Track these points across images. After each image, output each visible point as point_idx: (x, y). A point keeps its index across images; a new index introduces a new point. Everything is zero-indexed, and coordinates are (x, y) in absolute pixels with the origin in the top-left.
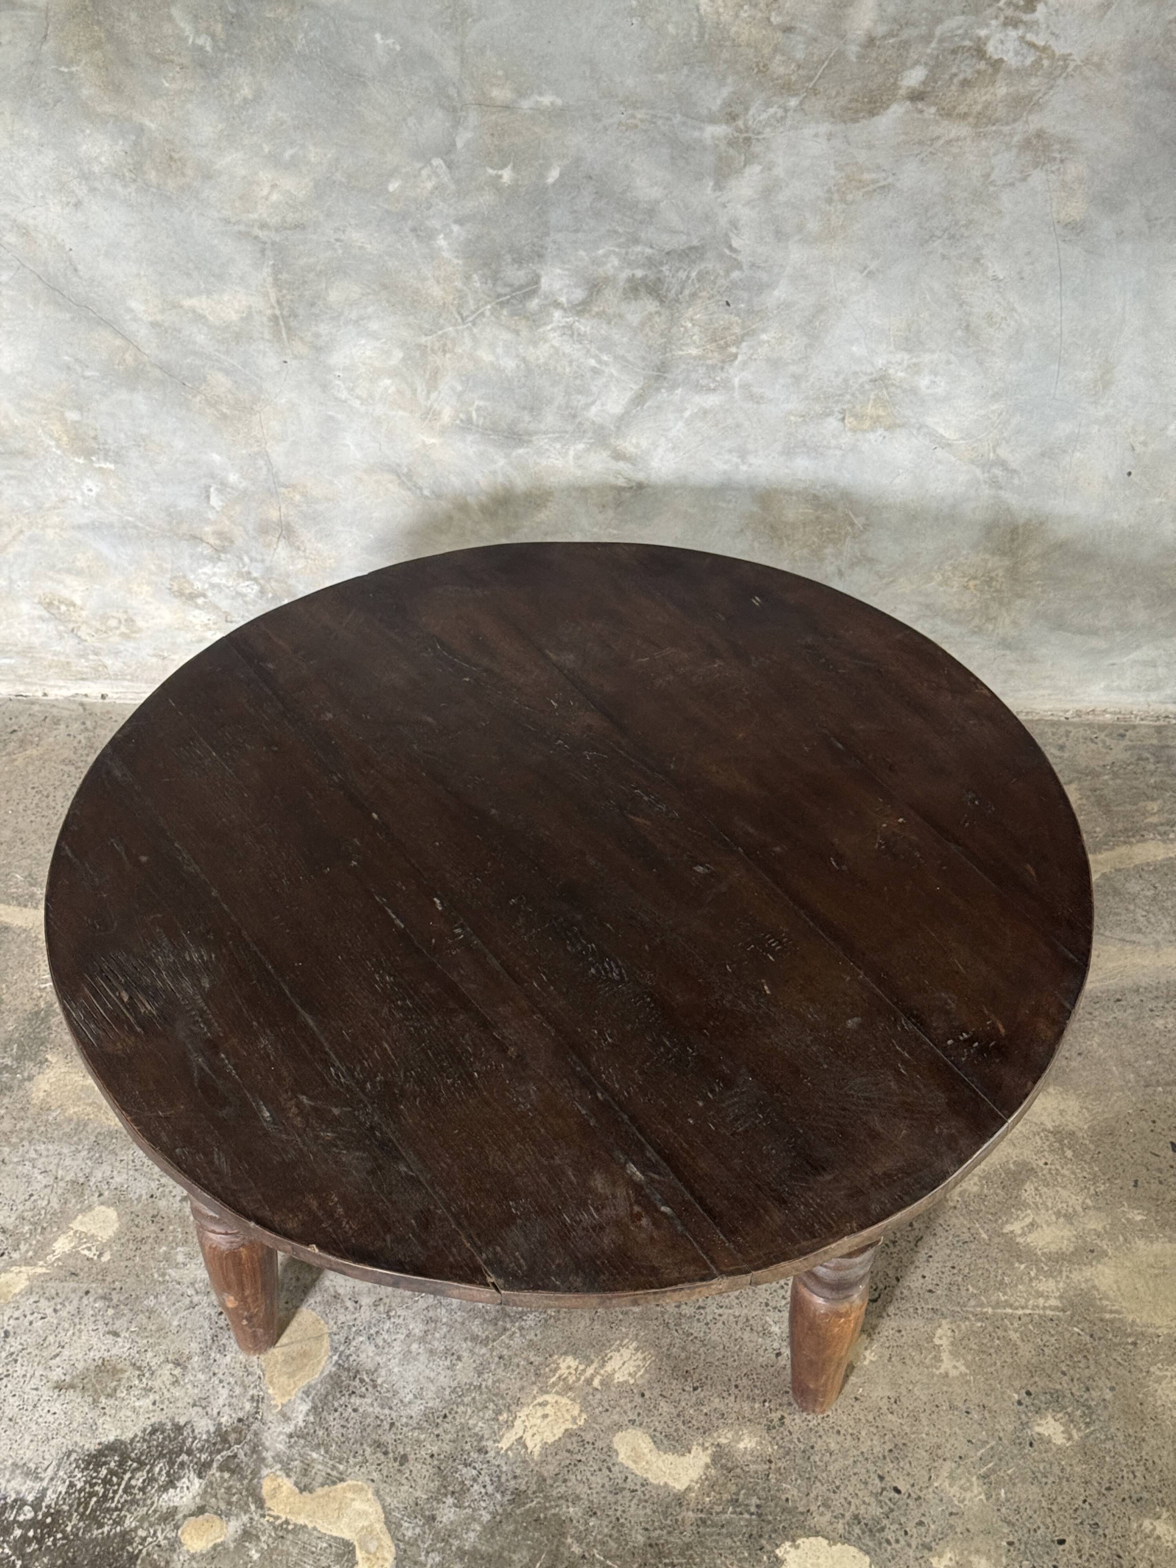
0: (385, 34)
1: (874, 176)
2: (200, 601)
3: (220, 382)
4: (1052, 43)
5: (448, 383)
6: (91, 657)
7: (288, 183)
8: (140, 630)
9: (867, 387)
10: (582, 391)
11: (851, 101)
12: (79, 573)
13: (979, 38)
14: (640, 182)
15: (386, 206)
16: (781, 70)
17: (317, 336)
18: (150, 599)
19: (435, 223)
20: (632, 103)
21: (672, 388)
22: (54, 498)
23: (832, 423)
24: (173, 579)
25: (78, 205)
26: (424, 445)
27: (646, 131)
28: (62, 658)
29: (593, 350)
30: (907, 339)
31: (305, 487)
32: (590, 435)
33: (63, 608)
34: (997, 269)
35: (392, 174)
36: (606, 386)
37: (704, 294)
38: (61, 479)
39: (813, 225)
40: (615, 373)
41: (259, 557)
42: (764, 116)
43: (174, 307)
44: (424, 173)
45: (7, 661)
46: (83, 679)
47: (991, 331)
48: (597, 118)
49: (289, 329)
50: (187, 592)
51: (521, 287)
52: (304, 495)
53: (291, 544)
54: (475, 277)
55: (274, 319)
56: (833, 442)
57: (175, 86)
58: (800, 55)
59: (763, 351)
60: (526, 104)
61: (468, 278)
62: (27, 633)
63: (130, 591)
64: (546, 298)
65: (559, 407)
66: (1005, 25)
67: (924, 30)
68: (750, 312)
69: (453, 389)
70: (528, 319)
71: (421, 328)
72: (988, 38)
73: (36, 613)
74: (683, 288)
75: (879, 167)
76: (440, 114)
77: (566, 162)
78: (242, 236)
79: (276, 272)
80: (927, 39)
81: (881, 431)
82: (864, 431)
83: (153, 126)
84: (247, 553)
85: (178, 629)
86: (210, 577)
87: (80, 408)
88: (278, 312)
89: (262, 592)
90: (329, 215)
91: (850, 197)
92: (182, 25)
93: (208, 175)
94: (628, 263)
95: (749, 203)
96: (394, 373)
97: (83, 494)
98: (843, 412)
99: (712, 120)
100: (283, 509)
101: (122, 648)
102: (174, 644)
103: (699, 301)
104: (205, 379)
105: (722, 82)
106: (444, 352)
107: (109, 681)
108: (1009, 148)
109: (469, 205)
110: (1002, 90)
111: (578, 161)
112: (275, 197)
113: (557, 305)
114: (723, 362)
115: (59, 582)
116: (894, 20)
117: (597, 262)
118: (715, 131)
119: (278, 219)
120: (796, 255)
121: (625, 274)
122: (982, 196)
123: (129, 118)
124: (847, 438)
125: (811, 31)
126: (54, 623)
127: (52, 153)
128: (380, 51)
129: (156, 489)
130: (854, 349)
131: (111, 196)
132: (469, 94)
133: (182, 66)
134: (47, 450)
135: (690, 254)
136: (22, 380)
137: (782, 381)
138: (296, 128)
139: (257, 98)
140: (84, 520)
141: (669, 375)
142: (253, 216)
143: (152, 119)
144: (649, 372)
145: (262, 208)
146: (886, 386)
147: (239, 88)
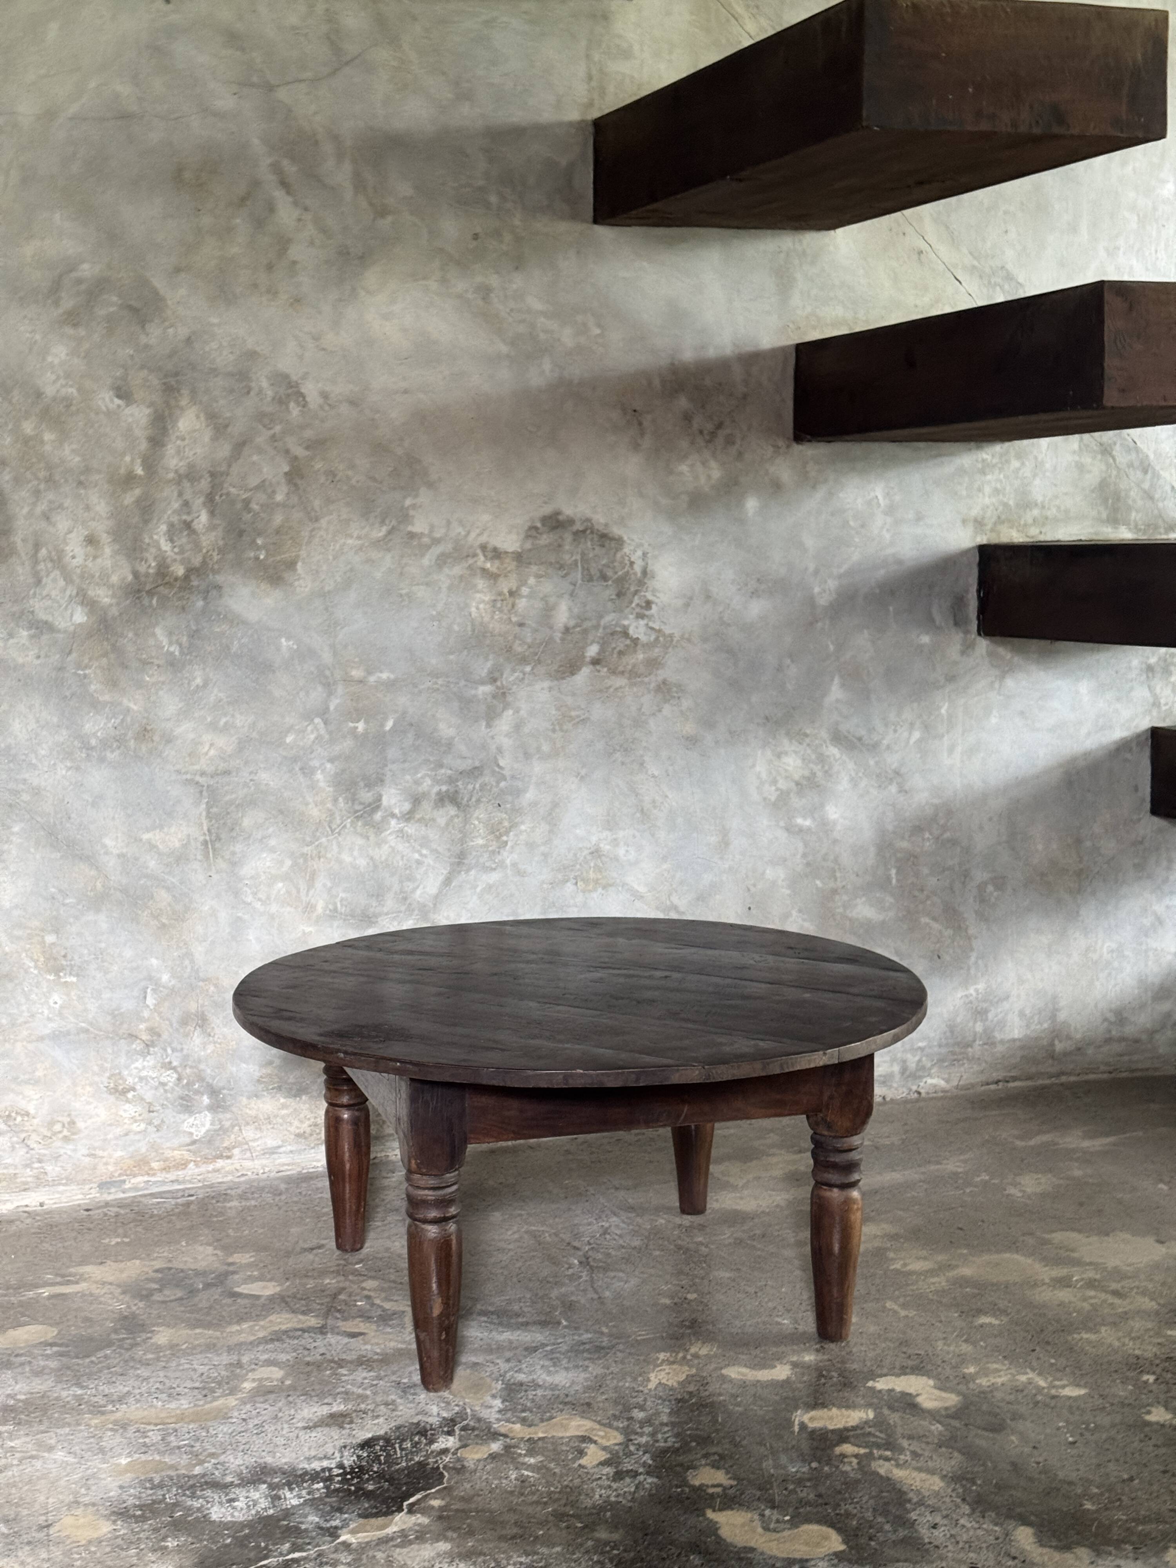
0: (288, 639)
1: (577, 713)
2: (130, 1095)
3: (163, 897)
4: (663, 627)
5: (322, 881)
6: (36, 1165)
7: (222, 741)
8: (80, 1131)
9: (589, 857)
10: (410, 878)
11: (561, 666)
12: (37, 1082)
13: (624, 626)
14: (442, 726)
15: (284, 754)
16: (519, 649)
17: (234, 853)
18: (91, 1100)
19: (315, 763)
20: (435, 675)
21: (468, 871)
22: (26, 1014)
23: (570, 887)
24: (111, 1077)
25: (78, 769)
26: (304, 933)
27: (443, 692)
28: (11, 1171)
29: (417, 847)
30: (608, 821)
31: (218, 979)
32: (416, 912)
33: (19, 1119)
34: (654, 769)
35: (289, 730)
36: (426, 873)
37: (484, 799)
38: (33, 996)
39: (546, 748)
40: (432, 863)
41: (179, 1047)
42: (512, 678)
43: (136, 841)
44: (309, 728)
46: (25, 1190)
47: (655, 811)
48: (415, 686)
49: (214, 850)
50: (121, 1088)
51: (370, 805)
52: (216, 986)
53: (204, 1032)
54: (341, 799)
55: (205, 843)
57: (154, 680)
58: (529, 640)
59: (523, 837)
60: (372, 679)
61: (335, 800)
63: (75, 1094)
64: (386, 811)
65: (396, 893)
66: (637, 617)
67: (594, 622)
68: (513, 810)
69: (324, 885)
70: (374, 827)
71: (304, 840)
72: (629, 626)
74: (471, 796)
75: (579, 708)
76: (320, 688)
77: (397, 715)
78: (188, 782)
79: (209, 807)
80: (596, 627)
81: (600, 890)
82: (590, 891)
83: (135, 708)
84: (170, 1044)
85: (110, 1125)
86: (140, 1071)
87: (57, 931)
88: (208, 838)
89: (179, 1079)
91: (565, 727)
92: (161, 638)
93: (169, 740)
94: (437, 781)
96: (285, 878)
97: (49, 1007)
98: (575, 878)
99: (482, 683)
100: (200, 1002)
101: (62, 1151)
102: (105, 1140)
103: (482, 805)
104: (152, 897)
105: (486, 659)
106: (319, 858)
107: (47, 1188)
108: (649, 692)
109: (337, 749)
110: (641, 656)
111: (404, 713)
112: (212, 752)
113: (393, 815)
114: (499, 848)
115: (20, 1093)
116: (579, 617)
117: (417, 783)
118: (484, 690)
119: (213, 768)
120: (538, 768)
121: (436, 789)
122: (638, 723)
123: (120, 704)
124: (580, 898)
125: (534, 625)
126: (9, 1135)
127: (64, 732)
128: (284, 650)
129: (107, 995)
130: (578, 831)
131: (102, 760)
132: (338, 674)
133: (159, 666)
134: (26, 972)
135: (474, 772)
136: (16, 913)
137: (536, 859)
138: (229, 703)
139: (205, 685)
140: (47, 1031)
141: (465, 861)
142: (197, 767)
143: (134, 704)
144: (453, 860)
145: (203, 761)
146: (600, 857)
147: (195, 678)
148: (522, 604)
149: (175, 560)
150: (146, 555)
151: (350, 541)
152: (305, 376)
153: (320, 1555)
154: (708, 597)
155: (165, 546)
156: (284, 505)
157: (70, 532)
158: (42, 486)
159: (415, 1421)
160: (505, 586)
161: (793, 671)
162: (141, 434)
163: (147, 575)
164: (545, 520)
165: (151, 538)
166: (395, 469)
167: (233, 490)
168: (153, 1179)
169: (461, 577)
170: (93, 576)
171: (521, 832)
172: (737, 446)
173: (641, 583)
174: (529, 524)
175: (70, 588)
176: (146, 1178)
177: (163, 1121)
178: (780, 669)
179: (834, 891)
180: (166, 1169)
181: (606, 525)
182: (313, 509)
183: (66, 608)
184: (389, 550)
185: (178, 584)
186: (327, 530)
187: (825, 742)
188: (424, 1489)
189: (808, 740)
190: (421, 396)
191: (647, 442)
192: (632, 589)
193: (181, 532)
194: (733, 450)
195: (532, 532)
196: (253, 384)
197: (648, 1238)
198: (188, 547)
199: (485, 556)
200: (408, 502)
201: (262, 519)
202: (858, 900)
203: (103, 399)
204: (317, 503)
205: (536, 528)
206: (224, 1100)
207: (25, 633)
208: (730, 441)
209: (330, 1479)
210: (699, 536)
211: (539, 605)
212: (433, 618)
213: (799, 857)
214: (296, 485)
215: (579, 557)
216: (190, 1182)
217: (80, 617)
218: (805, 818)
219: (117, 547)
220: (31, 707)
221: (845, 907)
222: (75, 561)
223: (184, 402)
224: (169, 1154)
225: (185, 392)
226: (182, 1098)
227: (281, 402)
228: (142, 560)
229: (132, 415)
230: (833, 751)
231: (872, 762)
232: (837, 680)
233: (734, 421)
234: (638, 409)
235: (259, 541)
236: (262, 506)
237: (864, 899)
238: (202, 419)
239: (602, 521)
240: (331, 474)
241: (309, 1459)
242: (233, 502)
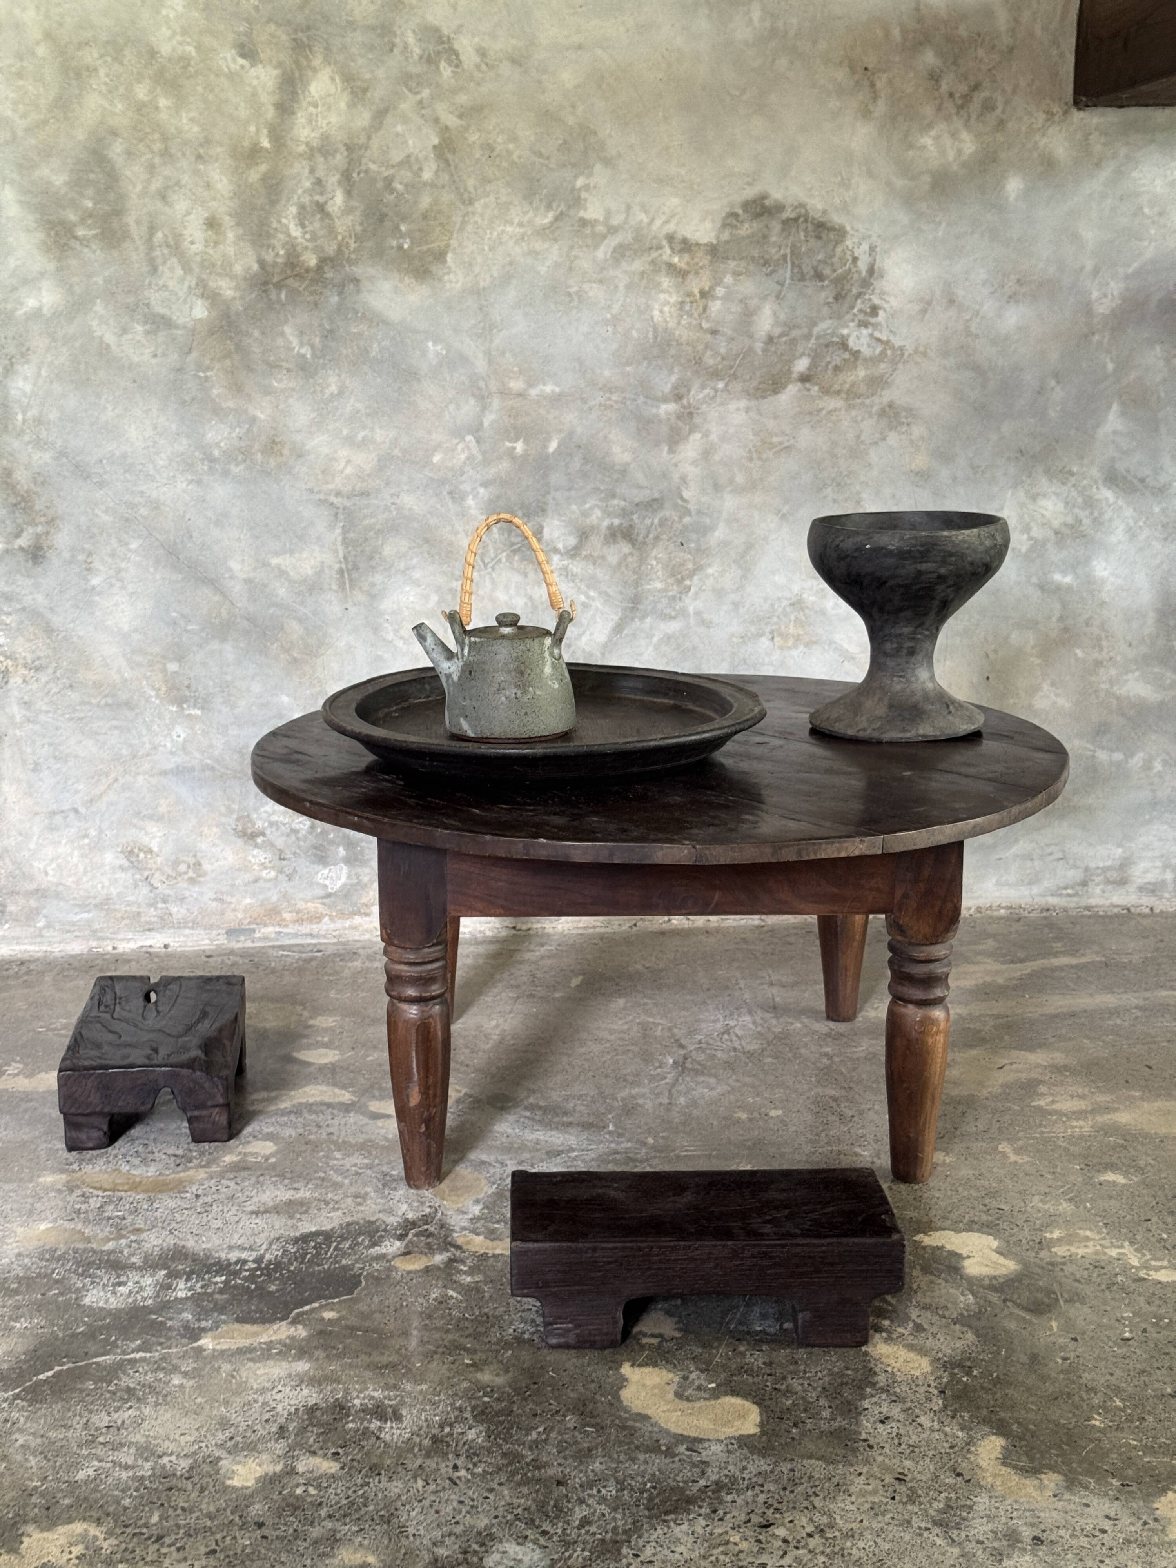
0: (435, 343)
1: (780, 439)
2: (259, 840)
3: (295, 628)
4: (892, 338)
6: (160, 905)
7: (359, 458)
8: (205, 874)
9: (788, 609)
11: (761, 383)
12: (160, 819)
13: (843, 336)
14: (616, 449)
15: (431, 475)
16: (711, 362)
17: (373, 585)
18: (217, 842)
19: (466, 487)
20: (608, 388)
21: (642, 618)
22: (148, 746)
23: (764, 643)
24: (237, 820)
25: (199, 482)
27: (618, 410)
28: (135, 909)
29: (583, 587)
33: (142, 855)
35: (437, 448)
37: (664, 537)
38: (155, 727)
40: (600, 607)
42: (701, 396)
43: (264, 565)
44: (460, 447)
45: (85, 915)
46: (150, 930)
48: (584, 401)
49: (351, 580)
50: (249, 831)
54: (495, 529)
55: (341, 572)
56: (767, 660)
57: (282, 386)
58: (723, 351)
59: (710, 582)
60: (534, 392)
62: (107, 883)
63: (201, 834)
64: (548, 544)
66: (859, 326)
67: (805, 331)
68: (698, 550)
71: (452, 574)
72: (849, 335)
73: (118, 862)
74: (649, 532)
75: (783, 433)
76: (472, 401)
77: (562, 435)
78: (322, 502)
79: (345, 531)
80: (808, 337)
81: (801, 648)
82: (789, 648)
83: (262, 417)
85: (239, 870)
86: (270, 815)
87: (180, 659)
88: (344, 566)
90: (387, 484)
91: (764, 456)
92: (291, 338)
93: (300, 454)
94: (608, 514)
95: (694, 463)
96: (430, 615)
97: (172, 741)
98: (772, 632)
99: (665, 400)
101: (187, 893)
102: (233, 885)
103: (661, 543)
104: (282, 629)
105: (671, 371)
107: (172, 930)
108: (870, 416)
109: (492, 472)
110: (862, 373)
111: (571, 434)
112: (349, 470)
113: (556, 550)
114: (681, 593)
115: (142, 829)
116: (785, 324)
117: (585, 514)
118: (667, 409)
119: (350, 488)
120: (730, 503)
121: (606, 523)
122: (856, 452)
123: (245, 411)
124: (777, 655)
125: (729, 333)
126: (132, 871)
127: (185, 441)
128: (431, 355)
129: (233, 731)
130: (776, 578)
131: (226, 473)
132: (494, 386)
133: (288, 370)
134: (147, 700)
135: (653, 505)
136: (136, 637)
137: (725, 608)
138: (368, 415)
139: (341, 393)
140: (171, 766)
141: (640, 607)
142: (331, 486)
143: (262, 411)
144: (626, 604)
145: (338, 480)
146: (802, 609)
147: (329, 385)
148: (716, 306)
149: (306, 248)
150: (274, 242)
151: (509, 229)
152: (459, 30)
153: (163, 1358)
154: (952, 302)
155: (296, 232)
156: (433, 185)
157: (188, 213)
158: (157, 160)
159: (373, 1219)
160: (695, 285)
161: (1058, 394)
162: (267, 100)
163: (275, 264)
164: (747, 205)
165: (279, 222)
166: (565, 142)
167: (373, 167)
168: (285, 930)
169: (643, 273)
170: (214, 265)
171: (707, 576)
172: (998, 111)
173: (866, 284)
174: (728, 210)
175: (189, 278)
176: (278, 929)
177: (295, 871)
178: (1041, 391)
179: (1099, 664)
180: (299, 921)
181: (825, 212)
182: (466, 190)
183: (185, 302)
184: (556, 240)
185: (310, 275)
186: (482, 215)
187: (1096, 482)
188: (326, 1298)
189: (1073, 480)
190: (599, 52)
191: (881, 108)
192: (854, 291)
193: (313, 215)
194: (992, 118)
195: (731, 219)
196: (397, 40)
197: (769, 1043)
198: (322, 233)
199: (672, 249)
200: (580, 182)
201: (407, 201)
202: (1130, 676)
203: (225, 59)
204: (471, 183)
205: (735, 215)
206: (361, 852)
207: (139, 328)
208: (988, 106)
209: (236, 1274)
210: (944, 225)
211: (736, 308)
212: (607, 322)
213: (1054, 619)
214: (447, 161)
215: (788, 251)
216: (324, 937)
217: (200, 311)
218: (1064, 573)
219: (241, 231)
220: (147, 412)
221: (1111, 682)
222: (194, 247)
223: (317, 62)
224: (301, 905)
225: (318, 49)
226: (316, 848)
227: (429, 61)
228: (268, 246)
229: (258, 78)
230: (1107, 494)
231: (1157, 510)
232: (1115, 407)
233: (994, 81)
234: (870, 66)
235: (403, 228)
236: (406, 186)
237: (1137, 674)
238: (338, 81)
239: (820, 206)
240: (489, 148)
241: (231, 1248)
242: (373, 181)
